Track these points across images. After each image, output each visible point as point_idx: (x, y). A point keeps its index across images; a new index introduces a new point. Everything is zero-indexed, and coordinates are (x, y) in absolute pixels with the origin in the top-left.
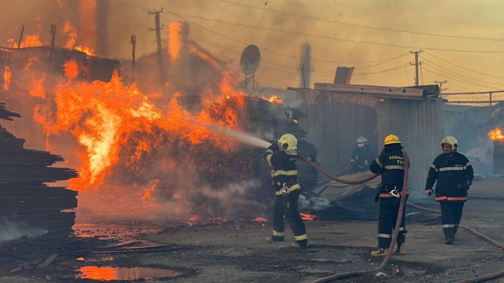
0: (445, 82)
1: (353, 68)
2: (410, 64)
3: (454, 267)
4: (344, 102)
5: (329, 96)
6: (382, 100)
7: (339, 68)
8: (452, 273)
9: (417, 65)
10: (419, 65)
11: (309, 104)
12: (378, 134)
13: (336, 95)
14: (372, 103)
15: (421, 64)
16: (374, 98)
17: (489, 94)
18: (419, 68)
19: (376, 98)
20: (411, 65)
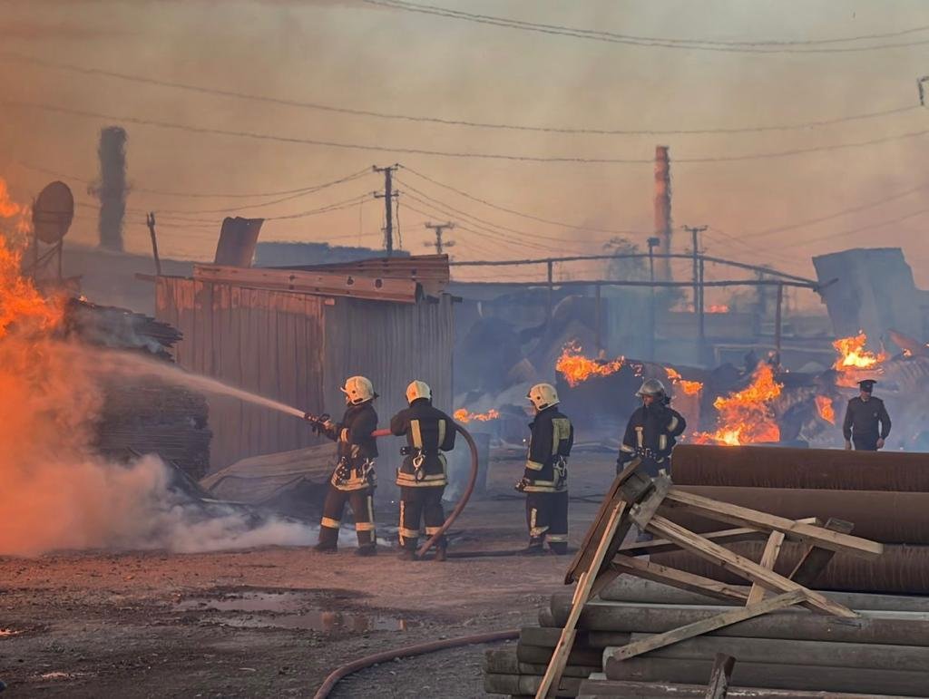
0: (449, 226)
1: (261, 221)
2: (372, 196)
3: (477, 616)
4: (253, 305)
5: (223, 293)
6: (332, 302)
7: (228, 222)
8: (474, 623)
9: (388, 196)
10: (394, 198)
11: (181, 310)
12: (322, 373)
13: (236, 290)
14: (313, 307)
15: (397, 195)
16: (314, 298)
17: (546, 264)
18: (394, 205)
19: (319, 298)
20: (377, 197)
